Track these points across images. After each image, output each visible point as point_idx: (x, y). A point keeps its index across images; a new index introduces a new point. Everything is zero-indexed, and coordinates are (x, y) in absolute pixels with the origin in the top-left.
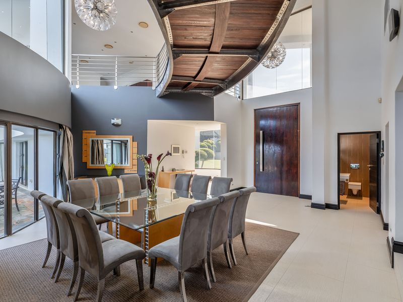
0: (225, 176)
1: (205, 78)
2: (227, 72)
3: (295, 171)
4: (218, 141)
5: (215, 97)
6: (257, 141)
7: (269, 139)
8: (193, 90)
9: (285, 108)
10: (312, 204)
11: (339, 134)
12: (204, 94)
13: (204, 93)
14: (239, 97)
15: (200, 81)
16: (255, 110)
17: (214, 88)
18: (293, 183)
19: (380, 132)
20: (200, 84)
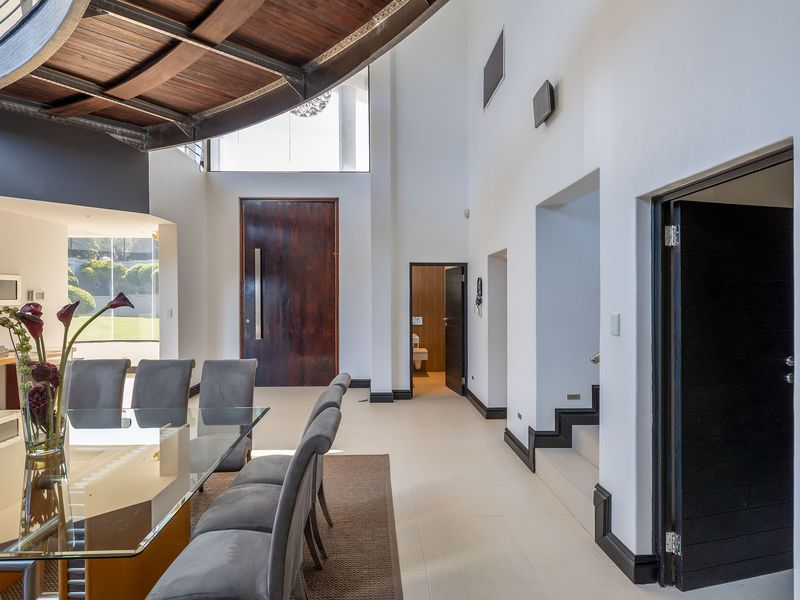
0: (175, 356)
1: (140, 97)
2: (206, 97)
3: (329, 334)
4: (84, 266)
5: (152, 154)
6: (247, 271)
7: (275, 267)
8: (82, 120)
9: (308, 204)
10: (372, 395)
11: (412, 264)
12: (119, 137)
13: (118, 134)
14: (202, 163)
15: (121, 100)
16: (241, 199)
17: (148, 128)
18: (325, 359)
19: (466, 264)
20: (115, 108)
